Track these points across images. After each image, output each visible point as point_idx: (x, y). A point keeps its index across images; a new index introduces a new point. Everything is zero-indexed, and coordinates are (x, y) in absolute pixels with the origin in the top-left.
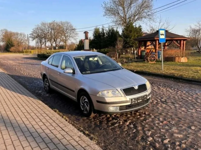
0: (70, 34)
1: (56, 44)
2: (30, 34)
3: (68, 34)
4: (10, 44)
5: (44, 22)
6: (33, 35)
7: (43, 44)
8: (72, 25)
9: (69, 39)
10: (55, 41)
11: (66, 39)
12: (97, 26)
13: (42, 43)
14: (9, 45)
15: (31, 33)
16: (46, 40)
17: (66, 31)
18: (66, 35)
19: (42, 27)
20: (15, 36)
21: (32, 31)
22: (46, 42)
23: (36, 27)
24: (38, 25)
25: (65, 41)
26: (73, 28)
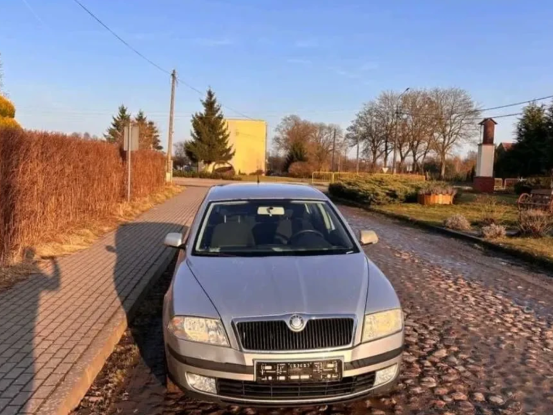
0: (460, 128)
1: (414, 155)
2: (348, 129)
3: (453, 128)
4: (297, 154)
5: (389, 94)
6: (355, 130)
7: (379, 156)
8: (471, 100)
9: (456, 144)
10: (412, 146)
11: (446, 142)
12: (534, 100)
13: (378, 153)
14: (295, 156)
15: (352, 124)
16: (389, 144)
17: (449, 118)
18: (448, 129)
19: (381, 107)
20: (315, 134)
21: (356, 118)
22: (388, 151)
23: (367, 109)
24: (372, 104)
25: (442, 149)
26: (473, 109)
